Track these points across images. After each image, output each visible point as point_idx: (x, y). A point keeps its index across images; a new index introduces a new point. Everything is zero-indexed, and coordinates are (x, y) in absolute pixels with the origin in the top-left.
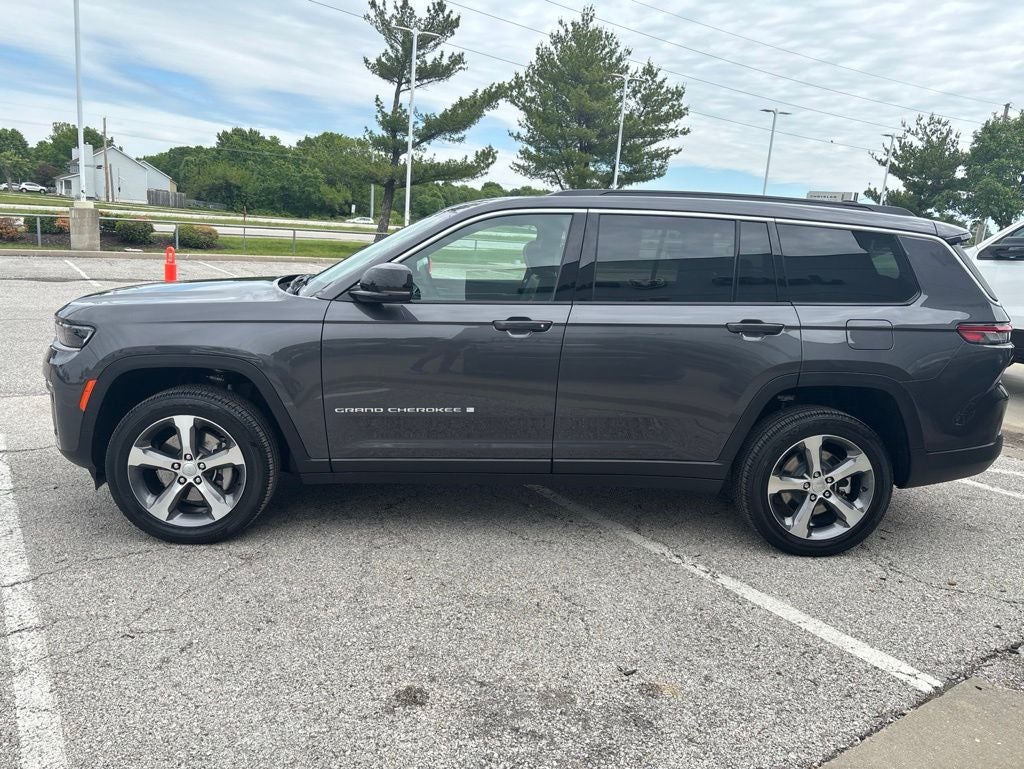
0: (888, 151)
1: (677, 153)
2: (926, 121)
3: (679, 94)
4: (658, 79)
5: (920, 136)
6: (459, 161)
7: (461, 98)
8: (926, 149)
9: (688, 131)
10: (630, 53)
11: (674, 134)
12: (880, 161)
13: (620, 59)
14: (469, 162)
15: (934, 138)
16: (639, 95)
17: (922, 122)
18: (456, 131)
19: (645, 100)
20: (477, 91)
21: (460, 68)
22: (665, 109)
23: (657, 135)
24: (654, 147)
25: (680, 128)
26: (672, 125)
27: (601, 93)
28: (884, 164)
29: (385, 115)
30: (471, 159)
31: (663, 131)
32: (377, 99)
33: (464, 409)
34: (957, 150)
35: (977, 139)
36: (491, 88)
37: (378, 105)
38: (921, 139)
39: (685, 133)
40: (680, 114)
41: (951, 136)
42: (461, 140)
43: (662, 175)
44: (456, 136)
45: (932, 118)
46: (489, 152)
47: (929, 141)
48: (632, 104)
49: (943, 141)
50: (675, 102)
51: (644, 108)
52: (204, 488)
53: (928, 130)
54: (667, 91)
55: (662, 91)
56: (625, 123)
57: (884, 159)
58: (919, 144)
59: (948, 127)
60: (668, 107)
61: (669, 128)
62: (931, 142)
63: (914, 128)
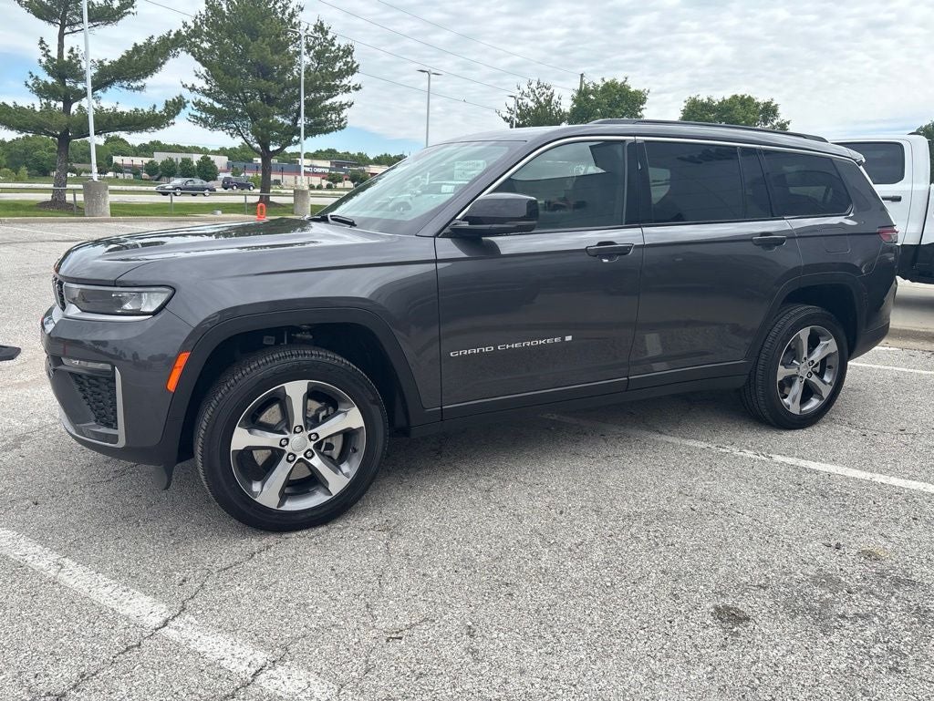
0: (511, 110)
1: (350, 106)
2: (534, 86)
3: (348, 51)
4: (329, 37)
5: (532, 98)
6: (146, 110)
7: (135, 44)
8: (537, 109)
9: (360, 88)
10: (302, 9)
11: (348, 90)
12: (505, 118)
13: (292, 15)
14: (157, 112)
15: (542, 99)
16: (312, 52)
17: (531, 86)
18: (138, 78)
19: (319, 56)
20: (152, 37)
21: (129, 13)
22: (339, 65)
23: (332, 91)
24: (328, 102)
25: (352, 85)
26: (345, 81)
27: (280, 47)
28: (508, 121)
29: (51, 60)
30: (160, 108)
31: (338, 86)
32: (42, 42)
33: (563, 339)
34: (560, 110)
35: (575, 101)
36: (170, 35)
37: (43, 49)
38: (532, 100)
39: (357, 89)
40: (352, 70)
41: (554, 98)
42: (140, 89)
43: (343, 128)
44: (134, 85)
45: (539, 83)
46: (180, 101)
47: (538, 102)
48: (306, 59)
49: (549, 102)
50: (349, 59)
51: (318, 64)
52: (316, 462)
53: (537, 93)
54: (338, 49)
55: (333, 49)
56: (305, 76)
57: (508, 116)
58: (532, 104)
59: (551, 91)
60: (342, 64)
61: (343, 84)
62: (540, 103)
63: (526, 91)
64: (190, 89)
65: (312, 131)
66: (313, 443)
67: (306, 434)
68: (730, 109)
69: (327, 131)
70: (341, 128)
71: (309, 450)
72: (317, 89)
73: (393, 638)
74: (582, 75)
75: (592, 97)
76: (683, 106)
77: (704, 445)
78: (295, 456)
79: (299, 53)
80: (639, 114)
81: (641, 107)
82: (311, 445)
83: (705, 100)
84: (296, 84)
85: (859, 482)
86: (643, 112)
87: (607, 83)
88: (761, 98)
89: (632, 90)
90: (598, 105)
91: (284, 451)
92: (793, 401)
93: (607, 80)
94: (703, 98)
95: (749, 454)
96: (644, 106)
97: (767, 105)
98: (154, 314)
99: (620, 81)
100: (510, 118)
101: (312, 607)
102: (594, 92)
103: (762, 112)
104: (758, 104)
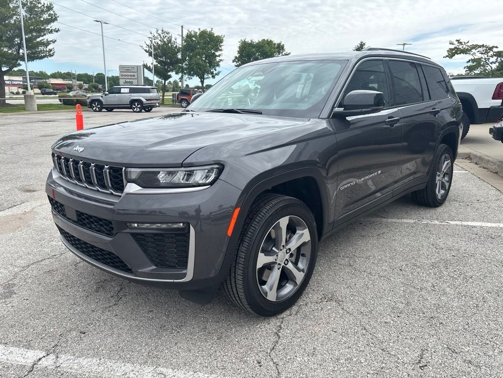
0: (148, 46)
1: (54, 42)
2: (160, 32)
3: (50, 8)
5: (159, 39)
8: (164, 45)
9: (59, 30)
11: (51, 32)
12: (146, 50)
15: (165, 40)
16: (25, 8)
17: (158, 32)
19: (30, 10)
22: (45, 16)
23: (41, 32)
24: (38, 40)
25: (53, 28)
26: (49, 27)
28: (147, 52)
31: (45, 30)
33: (378, 173)
34: (176, 46)
35: (185, 40)
39: (57, 32)
40: (53, 19)
41: (172, 39)
43: (52, 56)
45: (162, 31)
48: (23, 12)
49: (170, 41)
50: (52, 12)
51: (30, 15)
52: (289, 266)
53: (162, 36)
54: (43, 6)
55: (40, 5)
56: (24, 23)
57: (147, 49)
58: (159, 43)
59: (170, 35)
60: (47, 15)
61: (47, 28)
62: (164, 42)
63: (156, 35)
65: (32, 57)
67: (285, 250)
68: (262, 46)
69: (42, 58)
70: (51, 56)
72: (31, 31)
74: (182, 27)
75: (194, 39)
76: (238, 45)
77: (412, 221)
78: (280, 265)
79: (18, 7)
80: (220, 48)
81: (221, 44)
82: (287, 256)
83: (250, 42)
84: (17, 27)
86: (222, 47)
87: (202, 31)
88: (276, 41)
89: (215, 35)
90: (199, 43)
91: (276, 262)
92: (439, 192)
93: (201, 30)
94: (248, 40)
95: (436, 222)
96: (223, 44)
97: (279, 45)
98: (212, 184)
99: (209, 30)
100: (149, 50)
102: (195, 36)
103: (277, 48)
104: (275, 44)
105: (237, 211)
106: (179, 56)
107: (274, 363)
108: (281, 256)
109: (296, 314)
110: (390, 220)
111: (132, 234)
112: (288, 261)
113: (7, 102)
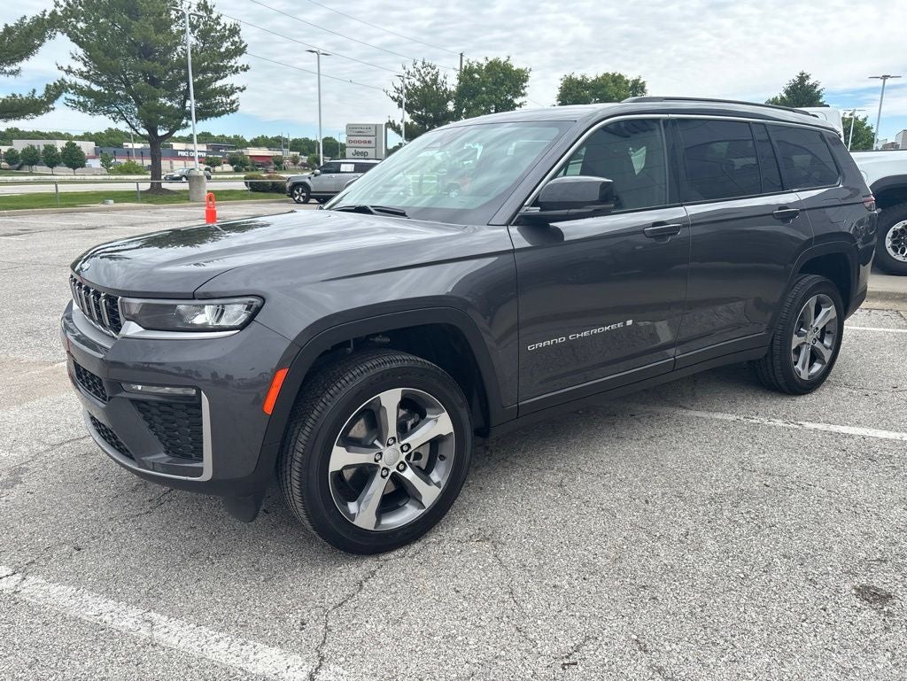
0: (398, 89)
1: (241, 91)
2: (419, 65)
3: (234, 31)
4: (214, 16)
5: (418, 77)
6: (24, 95)
7: (6, 25)
8: (423, 88)
9: (248, 68)
11: (236, 71)
12: (393, 98)
14: (36, 96)
15: (427, 79)
16: (196, 32)
17: (416, 66)
18: (12, 62)
19: (204, 35)
20: (25, 17)
22: (226, 45)
23: (220, 72)
24: (219, 84)
25: (240, 65)
26: (232, 62)
27: (163, 26)
28: (396, 101)
30: (40, 93)
31: (227, 68)
33: (625, 323)
34: (446, 89)
35: (460, 79)
36: (44, 15)
38: (419, 80)
39: (245, 70)
40: (239, 50)
41: (439, 78)
42: (15, 73)
43: (235, 111)
44: (8, 69)
45: (424, 63)
46: (61, 84)
47: (424, 81)
48: (191, 39)
49: (435, 81)
50: (236, 39)
51: (204, 44)
52: (409, 474)
53: (422, 72)
54: (224, 27)
55: (219, 28)
56: (192, 57)
57: (396, 95)
58: (418, 84)
59: (436, 70)
60: (229, 44)
61: (230, 64)
62: (426, 82)
63: (412, 71)
64: (66, 71)
65: (203, 114)
66: (405, 454)
67: (398, 446)
68: (603, 86)
69: (219, 114)
70: (233, 111)
71: (402, 462)
72: (204, 71)
73: (568, 664)
74: (461, 55)
75: (477, 76)
76: (559, 84)
77: (733, 417)
78: (388, 470)
79: (184, 32)
80: (522, 91)
81: (524, 84)
82: (403, 457)
83: (579, 78)
84: (182, 64)
85: (893, 442)
86: (526, 90)
87: (491, 62)
88: (630, 76)
89: (514, 69)
90: (484, 83)
91: (378, 466)
92: (803, 367)
93: (490, 59)
94: (578, 76)
95: (779, 423)
96: (527, 84)
97: (636, 82)
98: (242, 327)
99: (503, 59)
100: (398, 97)
101: (460, 638)
102: (478, 71)
103: (631, 89)
104: (628, 81)
105: (282, 375)
106: (451, 106)
107: (326, 627)
108: (390, 456)
109: (413, 557)
110: (691, 413)
111: (133, 401)
112: (405, 466)
113: (165, 185)
